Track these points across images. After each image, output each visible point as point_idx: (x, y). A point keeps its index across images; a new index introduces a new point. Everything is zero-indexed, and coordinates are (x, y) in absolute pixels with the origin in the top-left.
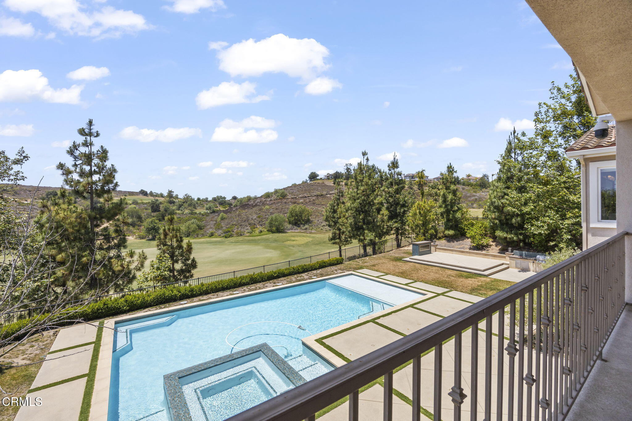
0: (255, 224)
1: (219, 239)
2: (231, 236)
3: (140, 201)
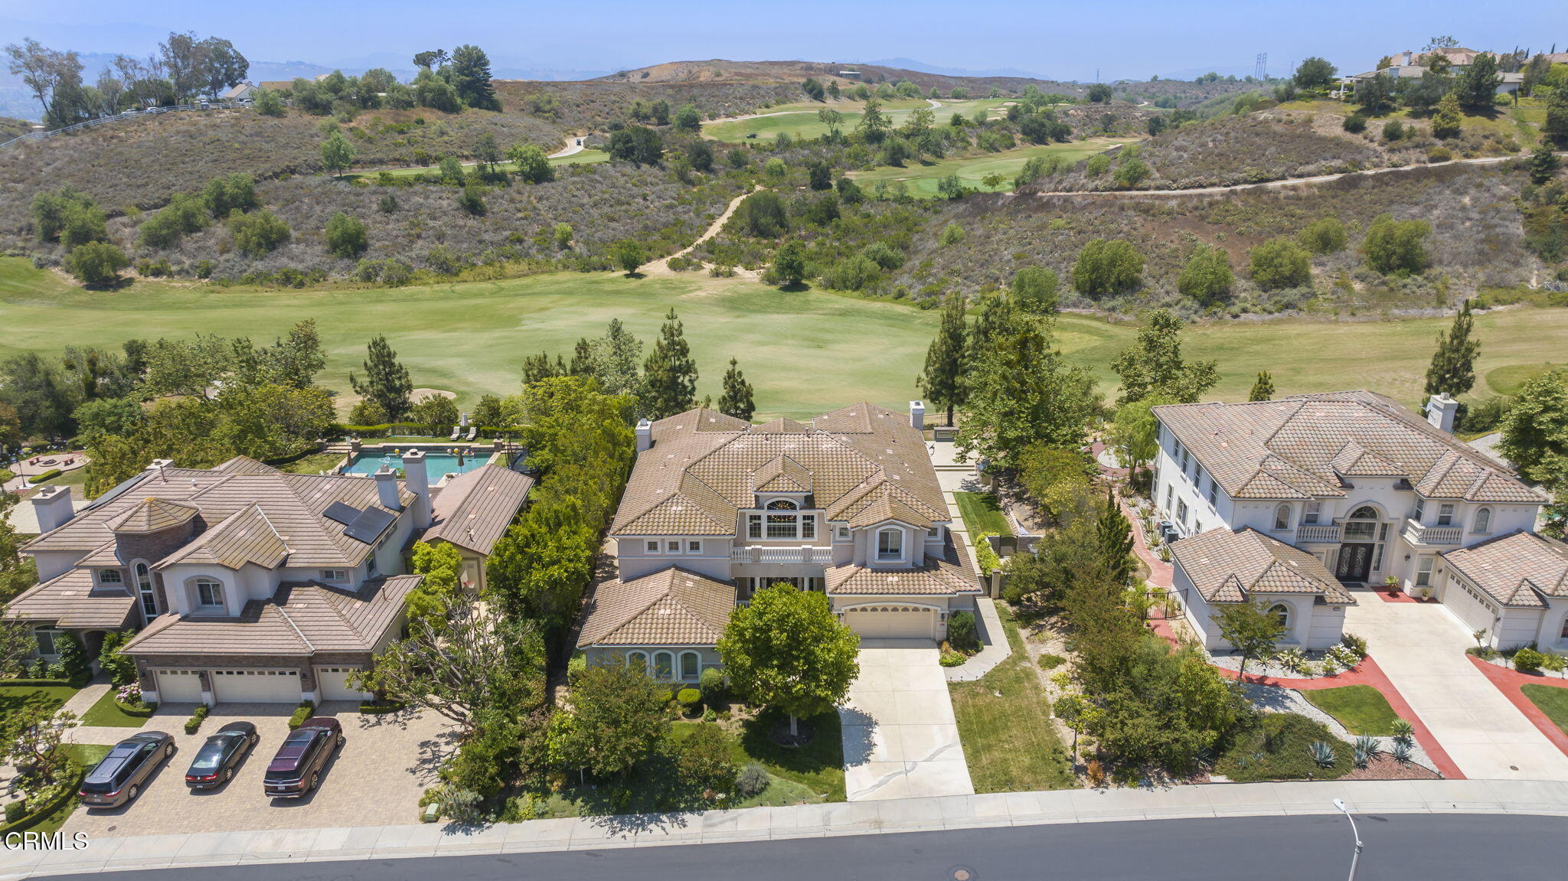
1: (908, 311)
3: (794, 138)
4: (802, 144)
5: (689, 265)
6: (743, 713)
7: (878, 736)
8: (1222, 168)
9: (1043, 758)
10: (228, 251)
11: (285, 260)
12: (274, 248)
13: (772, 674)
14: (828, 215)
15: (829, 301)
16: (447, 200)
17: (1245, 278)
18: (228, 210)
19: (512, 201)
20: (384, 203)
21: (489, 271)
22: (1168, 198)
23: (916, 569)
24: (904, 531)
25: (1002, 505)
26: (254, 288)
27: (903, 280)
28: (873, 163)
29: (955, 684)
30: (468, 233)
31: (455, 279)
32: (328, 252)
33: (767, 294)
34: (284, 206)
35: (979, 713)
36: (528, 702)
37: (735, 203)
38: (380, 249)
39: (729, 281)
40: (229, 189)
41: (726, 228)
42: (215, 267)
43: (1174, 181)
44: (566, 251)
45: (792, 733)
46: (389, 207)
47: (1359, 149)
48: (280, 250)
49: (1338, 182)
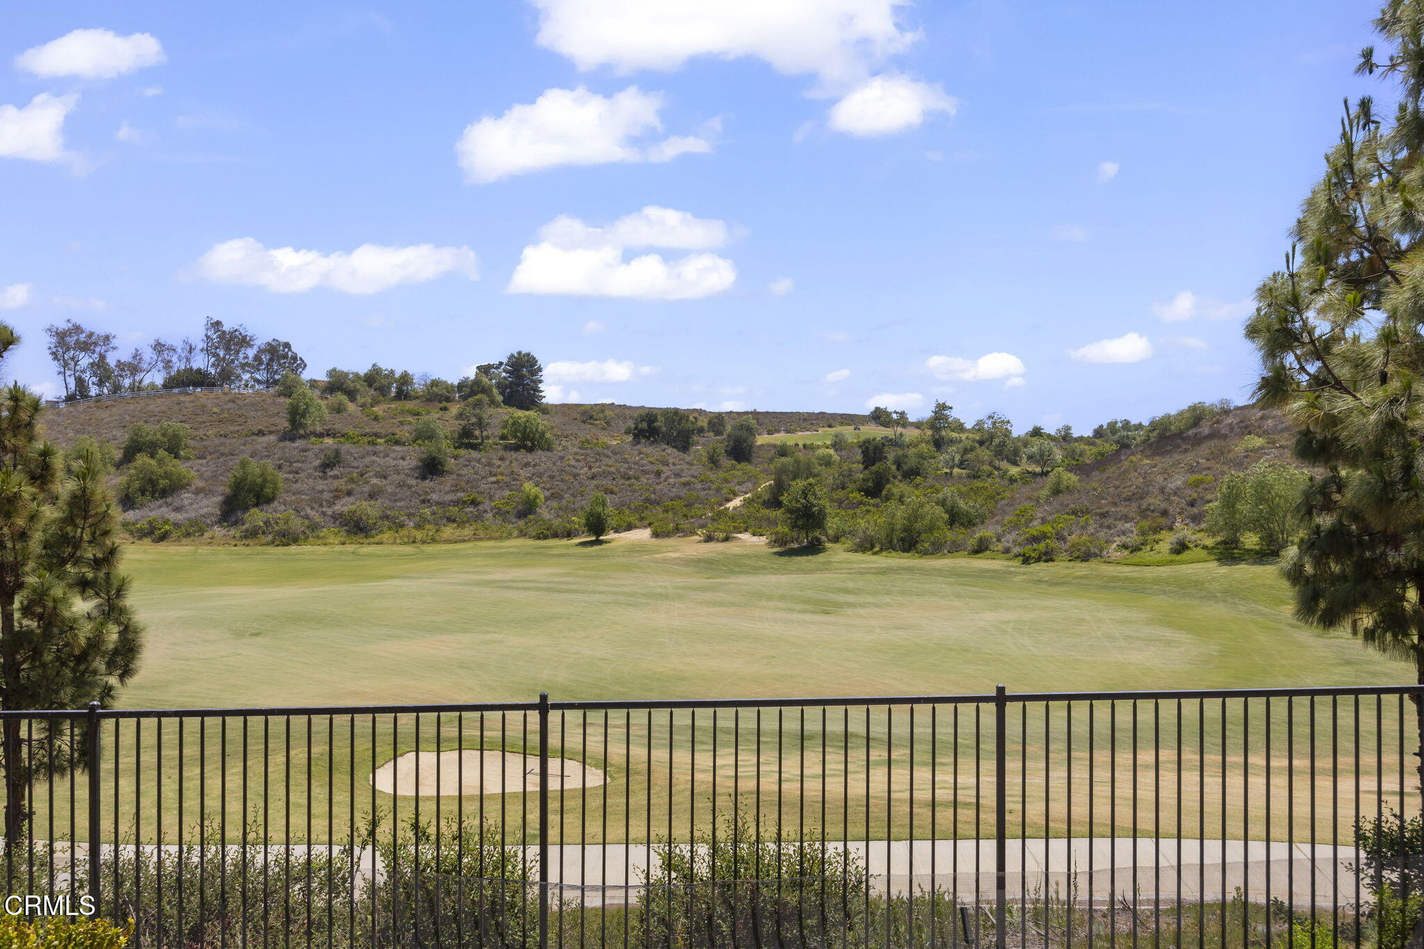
0: (1165, 513)
1: (997, 564)
2: (1048, 557)
5: (679, 532)
16: (409, 460)
20: (327, 457)
27: (987, 530)
31: (368, 539)
33: (767, 555)
38: (290, 502)
39: (724, 544)
40: (150, 436)
41: (745, 502)
44: (532, 516)
46: (331, 462)
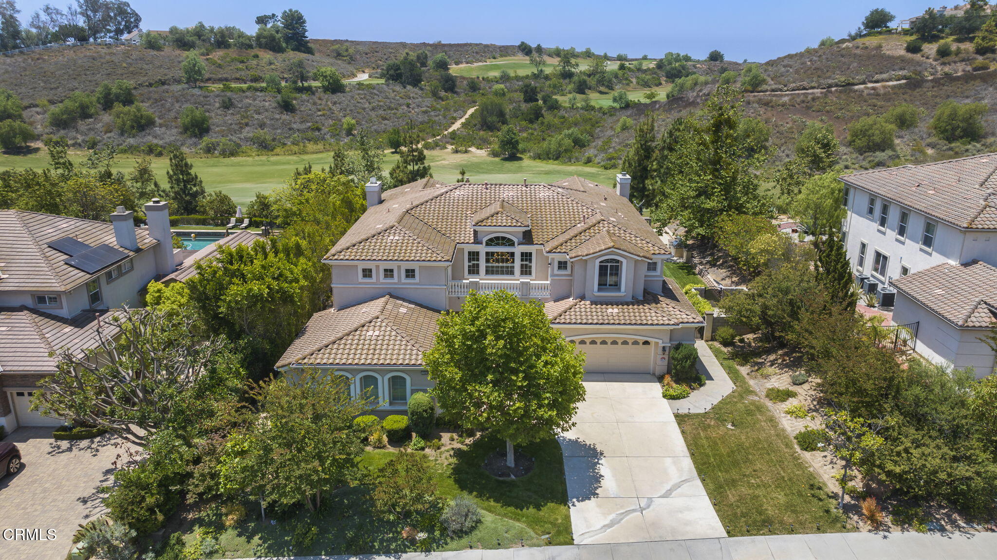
2: (613, 167)
3: (512, 74)
4: (518, 78)
5: (437, 146)
6: (455, 443)
7: (604, 468)
8: (819, 77)
9: (800, 494)
10: (111, 132)
11: (150, 138)
12: (143, 130)
13: (486, 392)
14: (537, 115)
15: (536, 167)
16: (269, 102)
17: (844, 145)
18: (112, 103)
19: (315, 104)
20: (224, 102)
21: (295, 148)
22: (782, 96)
23: (635, 302)
24: (624, 261)
25: (697, 271)
26: (125, 156)
27: (590, 152)
28: (567, 91)
29: (682, 416)
30: (282, 123)
31: (270, 153)
32: (181, 133)
33: (492, 163)
34: (153, 103)
35: (714, 445)
36: (208, 423)
37: (471, 111)
38: (219, 132)
39: (465, 155)
40: (114, 90)
41: (464, 125)
42: (99, 142)
43: (785, 86)
44: (351, 137)
45: (508, 464)
46: (227, 105)
47: (919, 64)
48: (148, 131)
49: (906, 84)
